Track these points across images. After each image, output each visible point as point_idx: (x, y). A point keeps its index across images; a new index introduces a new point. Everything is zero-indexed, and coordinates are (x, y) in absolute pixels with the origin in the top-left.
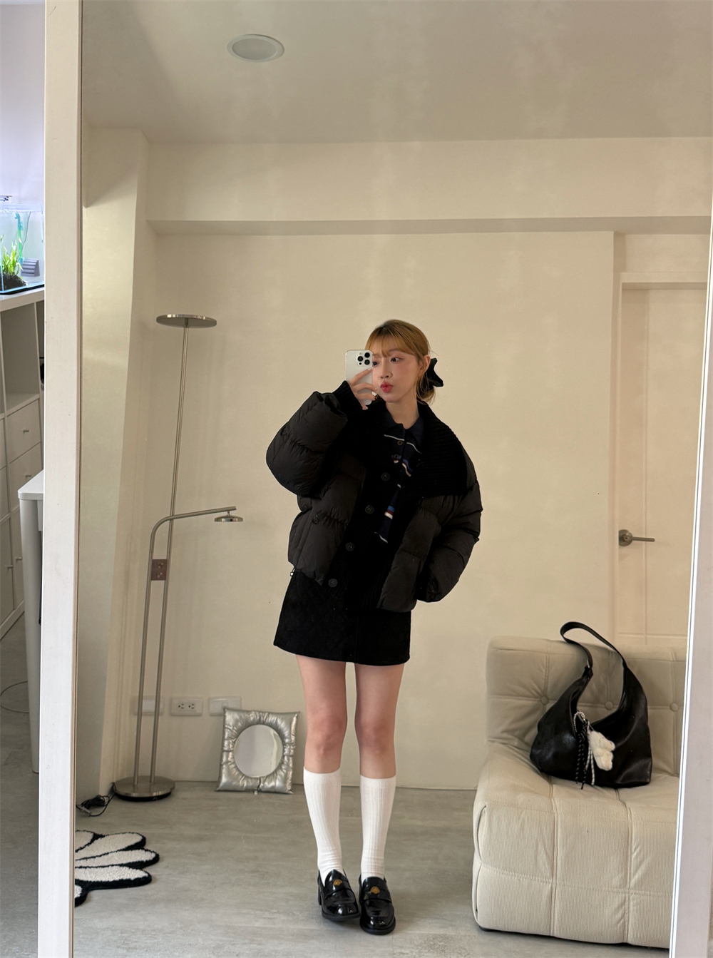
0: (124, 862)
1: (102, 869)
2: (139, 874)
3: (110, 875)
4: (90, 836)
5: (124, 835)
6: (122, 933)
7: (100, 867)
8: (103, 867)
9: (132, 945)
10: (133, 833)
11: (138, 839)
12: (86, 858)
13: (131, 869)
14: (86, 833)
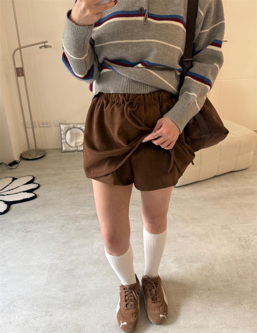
0: (25, 190)
1: (16, 194)
2: (31, 195)
3: (19, 197)
4: (11, 179)
5: (26, 177)
6: (24, 224)
7: (15, 194)
8: (16, 193)
9: (28, 230)
10: (29, 176)
11: (31, 178)
12: (9, 190)
13: (28, 193)
14: (10, 178)
